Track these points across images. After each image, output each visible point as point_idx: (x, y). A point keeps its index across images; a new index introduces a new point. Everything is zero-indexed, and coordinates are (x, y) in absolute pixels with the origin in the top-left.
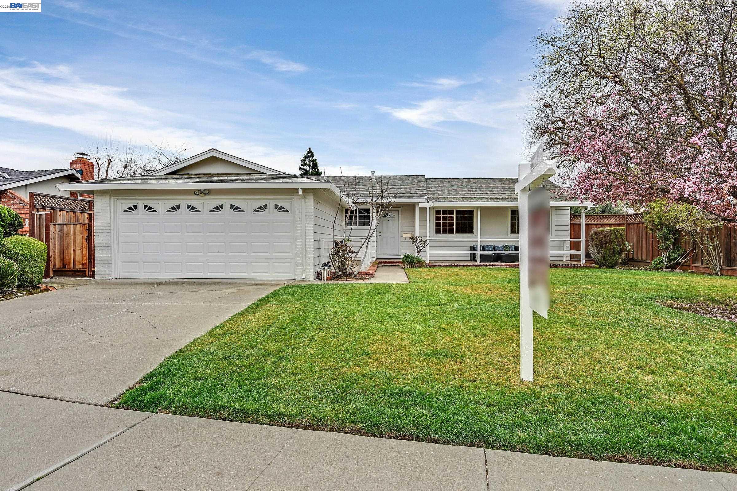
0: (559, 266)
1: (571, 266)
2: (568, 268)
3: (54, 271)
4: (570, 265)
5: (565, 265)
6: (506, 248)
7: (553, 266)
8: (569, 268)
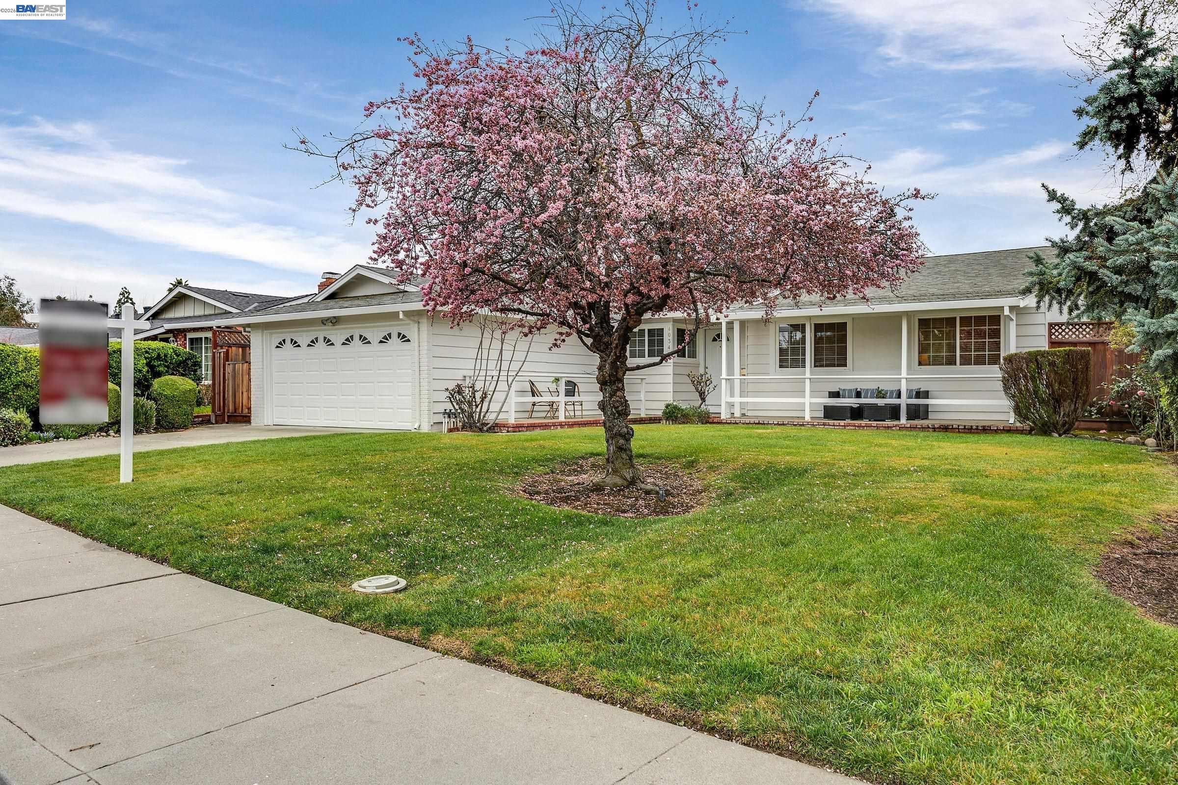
0: (952, 428)
1: (977, 429)
2: (971, 433)
3: (228, 416)
4: (974, 427)
5: (965, 426)
6: (880, 394)
7: (939, 428)
8: (973, 433)
